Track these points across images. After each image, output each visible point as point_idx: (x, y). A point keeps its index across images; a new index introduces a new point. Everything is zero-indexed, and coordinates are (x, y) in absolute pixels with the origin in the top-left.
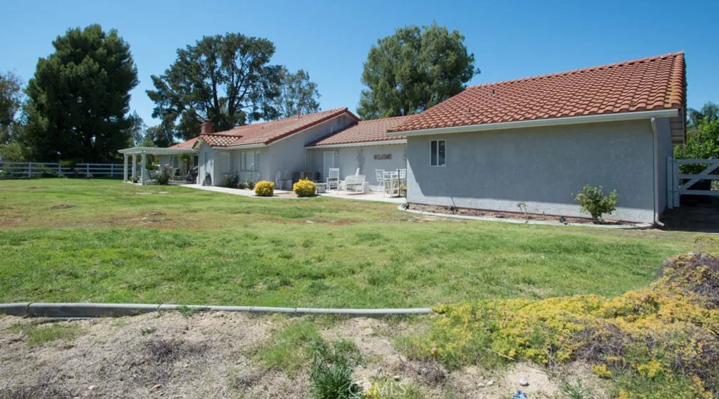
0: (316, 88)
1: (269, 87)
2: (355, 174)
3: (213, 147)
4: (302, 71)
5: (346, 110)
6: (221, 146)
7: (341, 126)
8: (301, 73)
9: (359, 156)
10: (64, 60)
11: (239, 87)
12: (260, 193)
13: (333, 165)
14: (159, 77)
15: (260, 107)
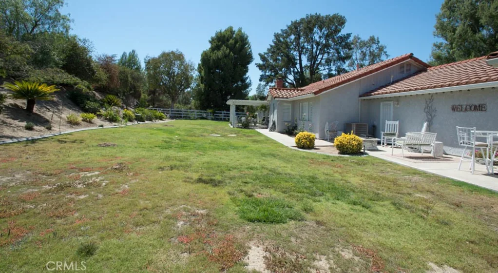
0: (385, 50)
1: (342, 53)
2: (420, 130)
3: (276, 99)
4: (373, 37)
5: (411, 56)
6: (283, 98)
7: (404, 76)
8: (372, 40)
9: (427, 107)
10: (213, 49)
11: (318, 55)
12: (301, 145)
13: (392, 118)
14: (263, 54)
15: (334, 69)
